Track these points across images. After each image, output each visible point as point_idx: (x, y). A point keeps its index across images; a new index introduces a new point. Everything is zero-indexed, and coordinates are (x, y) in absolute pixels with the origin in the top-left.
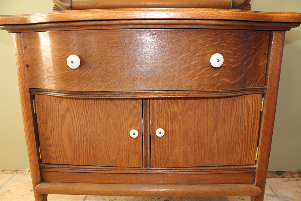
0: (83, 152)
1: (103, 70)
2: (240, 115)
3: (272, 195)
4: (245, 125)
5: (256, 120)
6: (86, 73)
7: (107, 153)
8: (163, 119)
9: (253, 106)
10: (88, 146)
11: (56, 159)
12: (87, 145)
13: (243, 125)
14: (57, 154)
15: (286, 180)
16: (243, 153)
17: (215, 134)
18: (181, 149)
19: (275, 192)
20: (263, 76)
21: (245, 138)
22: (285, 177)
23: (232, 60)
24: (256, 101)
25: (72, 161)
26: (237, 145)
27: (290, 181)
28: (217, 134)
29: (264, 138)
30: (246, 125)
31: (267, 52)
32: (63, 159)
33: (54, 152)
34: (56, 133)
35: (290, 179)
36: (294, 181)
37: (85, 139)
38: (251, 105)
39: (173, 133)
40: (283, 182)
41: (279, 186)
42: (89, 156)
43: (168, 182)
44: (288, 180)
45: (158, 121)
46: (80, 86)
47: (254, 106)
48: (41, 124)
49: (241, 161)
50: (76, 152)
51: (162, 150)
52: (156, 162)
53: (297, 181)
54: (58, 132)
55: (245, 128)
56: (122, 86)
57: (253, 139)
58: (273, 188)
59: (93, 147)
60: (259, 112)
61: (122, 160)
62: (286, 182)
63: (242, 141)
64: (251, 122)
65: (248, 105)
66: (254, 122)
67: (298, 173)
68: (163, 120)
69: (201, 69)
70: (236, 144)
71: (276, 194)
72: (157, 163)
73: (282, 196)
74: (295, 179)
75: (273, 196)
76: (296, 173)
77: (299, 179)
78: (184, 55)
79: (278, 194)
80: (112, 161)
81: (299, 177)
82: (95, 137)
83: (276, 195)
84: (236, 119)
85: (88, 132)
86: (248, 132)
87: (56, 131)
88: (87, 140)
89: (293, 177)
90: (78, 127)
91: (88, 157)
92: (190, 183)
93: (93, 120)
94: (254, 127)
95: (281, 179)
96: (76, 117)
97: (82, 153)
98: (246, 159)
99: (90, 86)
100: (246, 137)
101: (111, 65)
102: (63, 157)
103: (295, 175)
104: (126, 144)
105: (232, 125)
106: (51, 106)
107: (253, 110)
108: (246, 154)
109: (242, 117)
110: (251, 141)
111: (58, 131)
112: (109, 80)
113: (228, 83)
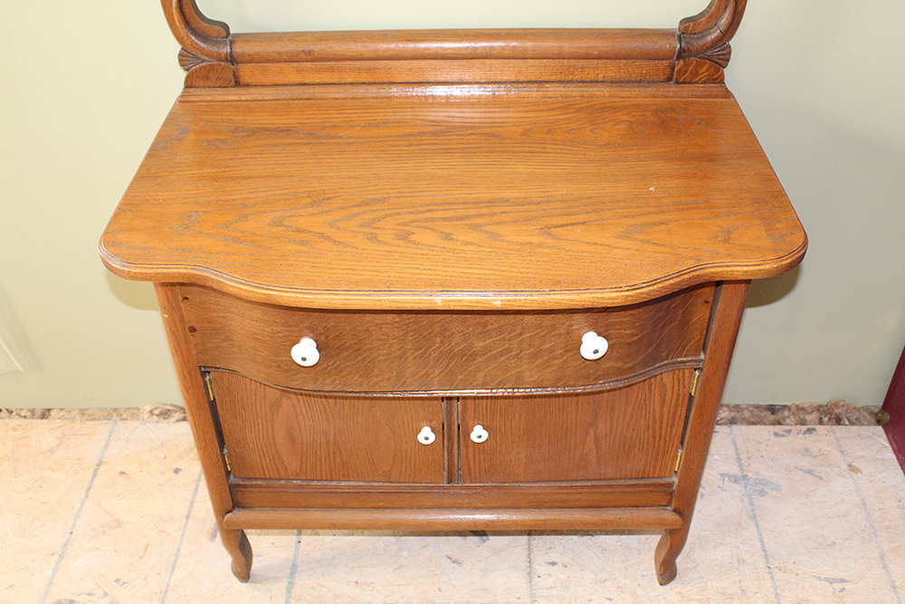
0: (320, 460)
1: (364, 360)
2: (645, 401)
3: (736, 476)
4: (654, 417)
5: (679, 409)
6: (330, 364)
7: (371, 461)
8: (485, 409)
9: (673, 387)
10: (331, 451)
11: (261, 471)
12: (328, 450)
13: (651, 416)
14: (264, 462)
15: (781, 432)
16: (649, 459)
17: (592, 433)
18: (523, 455)
19: (745, 468)
20: (700, 339)
21: (654, 437)
22: (782, 421)
23: (628, 332)
24: (681, 379)
25: (297, 474)
26: (637, 448)
27: (791, 436)
28: (595, 432)
29: (693, 440)
30: (657, 417)
31: (711, 300)
32: (278, 470)
33: (259, 460)
34: (261, 430)
35: (794, 428)
36: (801, 436)
37: (323, 440)
38: (669, 386)
39: (505, 431)
40: (773, 437)
41: (758, 450)
42: (333, 467)
43: (495, 505)
44: (786, 431)
45: (475, 412)
46: (319, 382)
47: (676, 387)
48: (228, 416)
49: (644, 472)
50: (306, 461)
51: (482, 457)
52: (470, 474)
53: (808, 436)
54: (265, 429)
55: (655, 422)
56: (402, 385)
57: (670, 438)
58: (743, 457)
59: (340, 452)
60: (687, 396)
61: (400, 473)
62: (782, 438)
63: (648, 441)
64: (669, 412)
65: (664, 386)
66: (675, 412)
67: (819, 410)
68: (485, 412)
69: (563, 355)
70: (634, 446)
71: (746, 473)
72: (473, 476)
73: (757, 481)
74: (804, 428)
75: (735, 479)
76: (812, 412)
77: (814, 429)
78: (528, 335)
79: (750, 474)
80: (381, 473)
81: (817, 421)
82: (345, 436)
83: (745, 477)
84: (636, 408)
85: (329, 429)
86: (661, 429)
87: (261, 427)
88: (328, 442)
89: (803, 423)
90: (307, 421)
91: (330, 469)
92: (539, 506)
93: (339, 411)
94: (673, 419)
95: (771, 428)
96: (302, 406)
97: (318, 462)
98: (654, 469)
99: (339, 384)
100: (658, 435)
101: (380, 352)
102: (276, 467)
103: (808, 418)
104: (409, 448)
105: (627, 418)
106: (248, 388)
107: (673, 393)
108: (656, 461)
109: (650, 404)
110: (668, 442)
111: (265, 426)
112: (378, 376)
113: (619, 368)
